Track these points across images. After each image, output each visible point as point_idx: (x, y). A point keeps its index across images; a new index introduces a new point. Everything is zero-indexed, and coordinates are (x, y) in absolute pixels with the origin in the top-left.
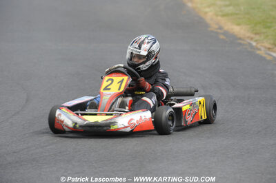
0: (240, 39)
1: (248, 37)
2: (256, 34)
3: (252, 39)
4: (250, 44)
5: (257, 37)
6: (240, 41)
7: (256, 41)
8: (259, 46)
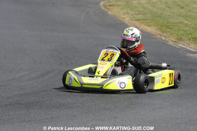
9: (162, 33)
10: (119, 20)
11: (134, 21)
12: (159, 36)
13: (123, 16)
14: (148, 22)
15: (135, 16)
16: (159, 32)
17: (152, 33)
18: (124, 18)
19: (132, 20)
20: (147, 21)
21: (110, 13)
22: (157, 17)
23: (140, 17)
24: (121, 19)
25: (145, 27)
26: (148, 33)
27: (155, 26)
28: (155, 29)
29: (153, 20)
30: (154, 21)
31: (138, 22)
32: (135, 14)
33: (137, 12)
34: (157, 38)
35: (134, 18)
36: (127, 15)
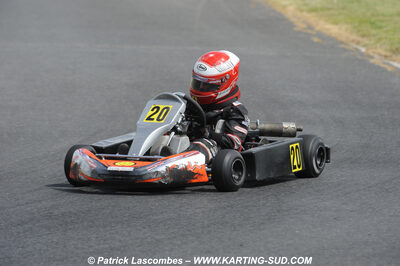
0: (342, 43)
1: (353, 41)
2: (363, 36)
3: (358, 43)
4: (357, 50)
5: (365, 41)
6: (342, 46)
7: (364, 46)
8: (370, 52)
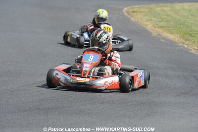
9: (184, 41)
10: (141, 27)
11: (157, 28)
12: (181, 44)
13: (146, 23)
14: (171, 30)
15: (158, 23)
16: (181, 40)
17: (174, 41)
18: (147, 25)
19: (155, 27)
20: (170, 28)
21: (133, 19)
22: (180, 24)
23: (163, 24)
24: (144, 26)
25: (168, 35)
26: (171, 41)
27: (177, 34)
28: (177, 37)
29: (176, 27)
30: (177, 29)
31: (161, 29)
32: (158, 21)
33: (160, 20)
34: (179, 46)
35: (157, 25)
36: (149, 23)
